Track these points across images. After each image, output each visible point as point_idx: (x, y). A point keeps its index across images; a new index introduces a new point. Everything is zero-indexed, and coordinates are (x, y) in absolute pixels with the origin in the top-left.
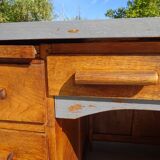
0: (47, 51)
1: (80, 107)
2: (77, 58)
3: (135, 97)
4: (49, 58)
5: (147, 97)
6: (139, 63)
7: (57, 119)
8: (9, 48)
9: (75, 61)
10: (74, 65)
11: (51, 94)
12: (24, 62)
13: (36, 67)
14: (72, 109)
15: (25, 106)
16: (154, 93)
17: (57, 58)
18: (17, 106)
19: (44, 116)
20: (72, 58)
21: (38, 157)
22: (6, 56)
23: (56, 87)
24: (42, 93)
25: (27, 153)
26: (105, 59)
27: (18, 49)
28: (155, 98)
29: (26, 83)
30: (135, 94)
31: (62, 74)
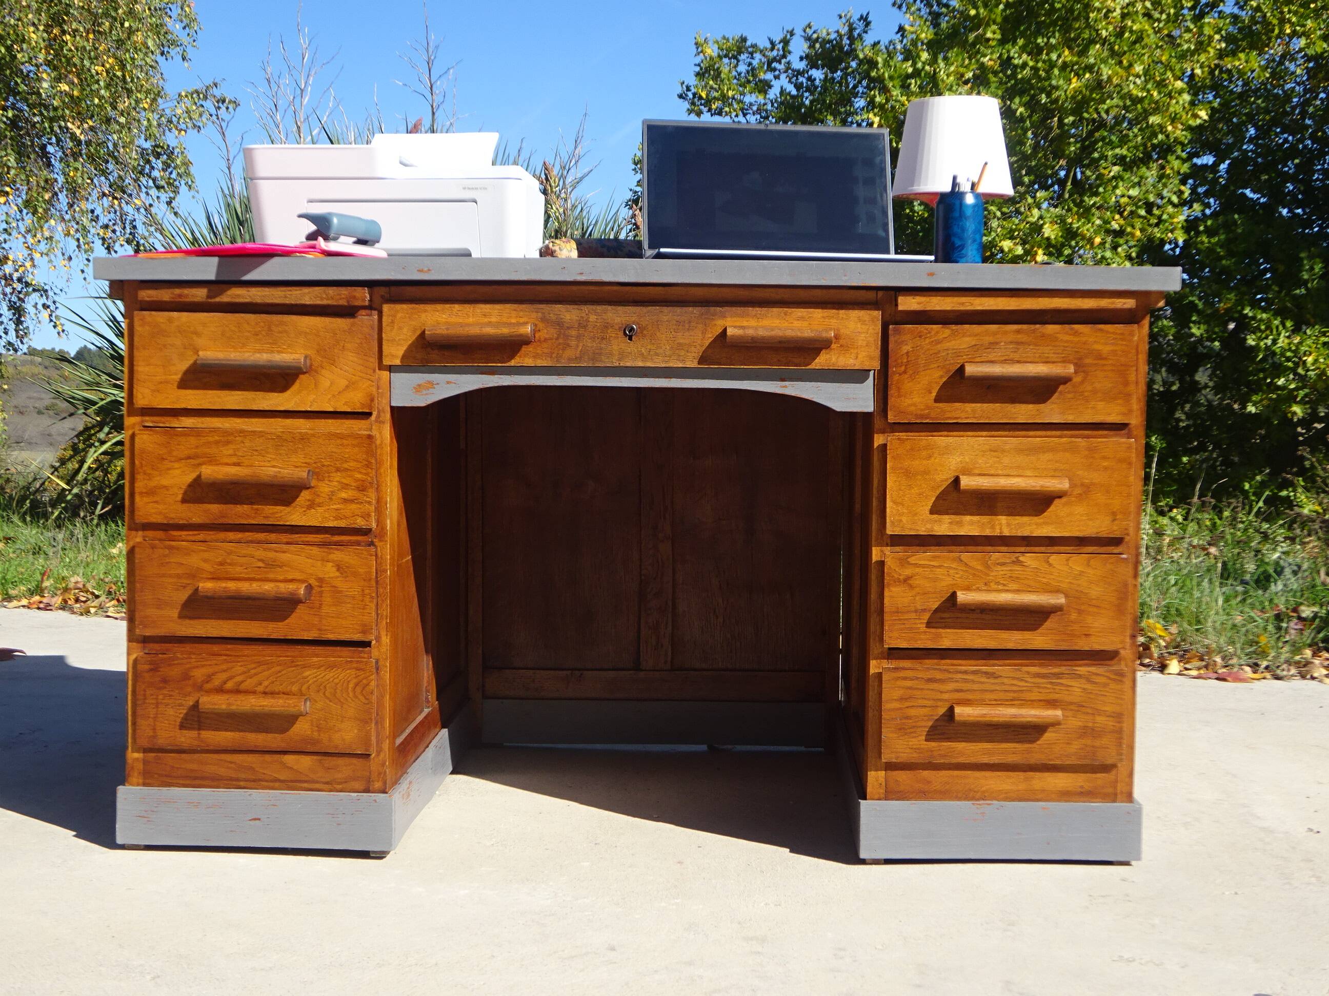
0: (382, 297)
1: (431, 385)
2: (428, 307)
3: (512, 363)
4: (386, 308)
5: (529, 362)
6: (514, 314)
7: (392, 408)
8: (331, 291)
9: (425, 311)
10: (423, 315)
11: (386, 362)
12: (348, 312)
13: (366, 320)
14: (419, 388)
15: (344, 383)
16: (536, 356)
17: (398, 307)
18: (328, 384)
19: (372, 400)
20: (422, 306)
21: (359, 476)
22: (325, 302)
23: (395, 353)
24: (374, 361)
25: (338, 470)
26: (468, 308)
27: (344, 291)
28: (540, 363)
29: (348, 346)
30: (512, 357)
31: (405, 330)
